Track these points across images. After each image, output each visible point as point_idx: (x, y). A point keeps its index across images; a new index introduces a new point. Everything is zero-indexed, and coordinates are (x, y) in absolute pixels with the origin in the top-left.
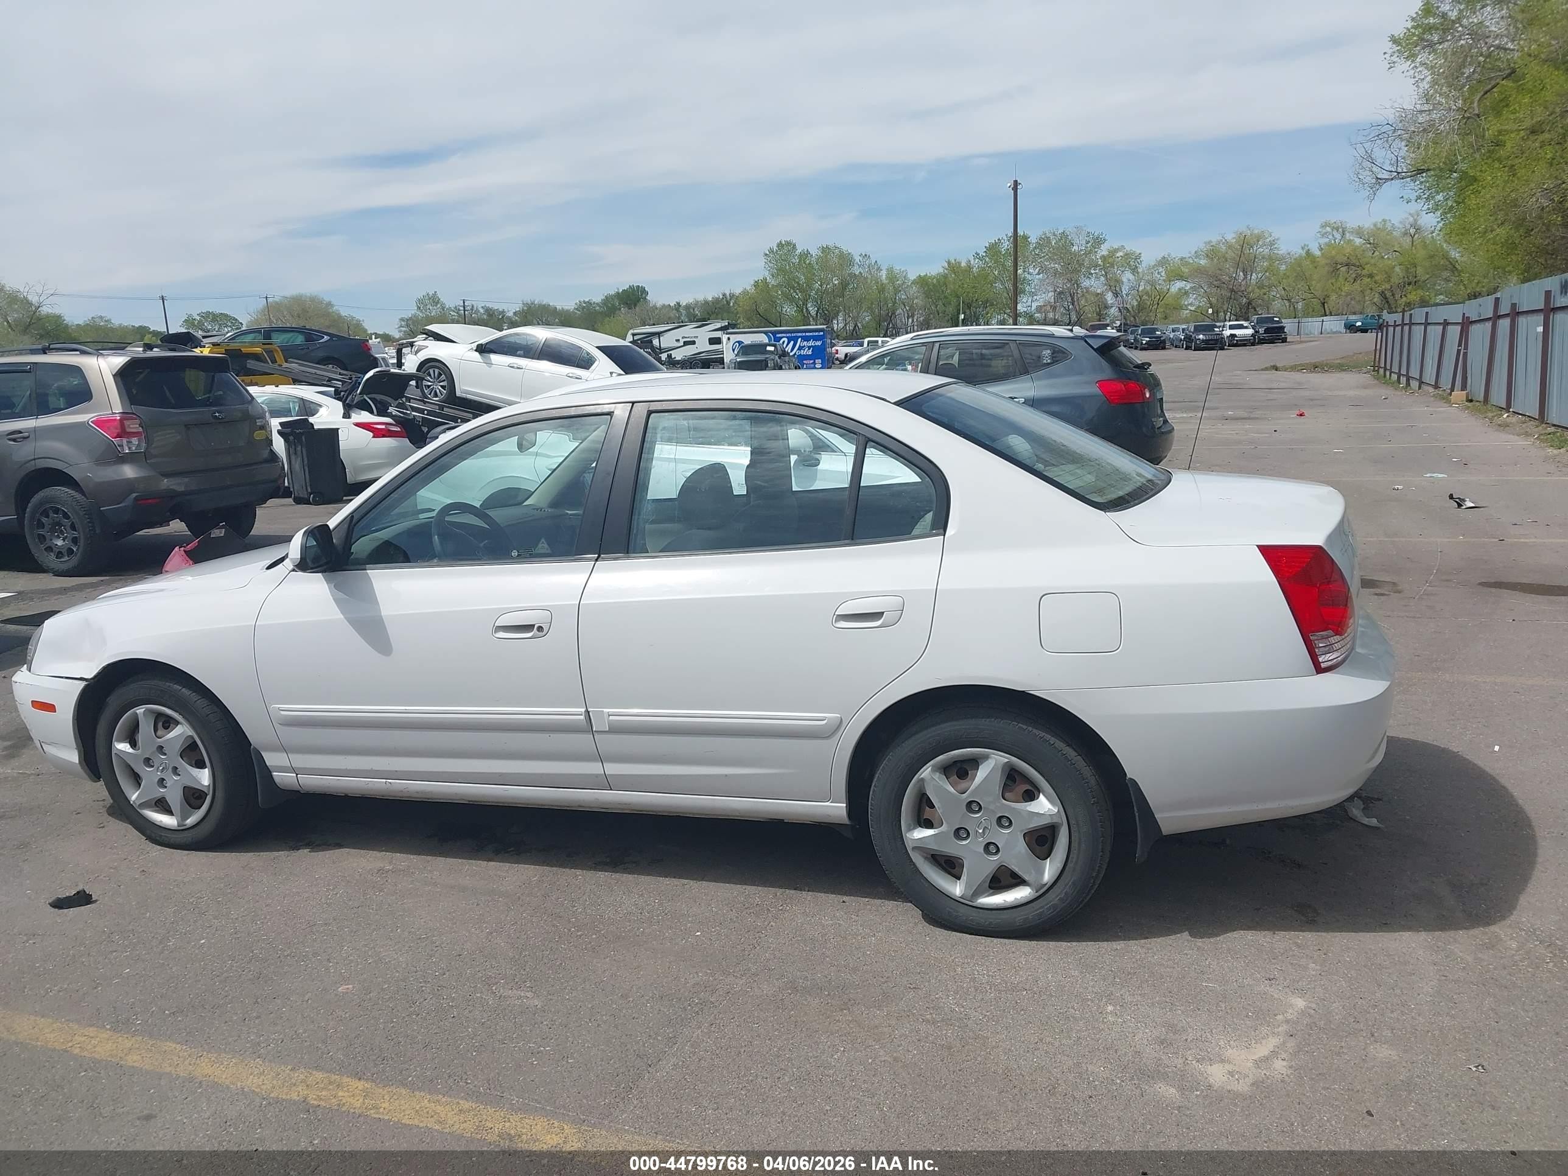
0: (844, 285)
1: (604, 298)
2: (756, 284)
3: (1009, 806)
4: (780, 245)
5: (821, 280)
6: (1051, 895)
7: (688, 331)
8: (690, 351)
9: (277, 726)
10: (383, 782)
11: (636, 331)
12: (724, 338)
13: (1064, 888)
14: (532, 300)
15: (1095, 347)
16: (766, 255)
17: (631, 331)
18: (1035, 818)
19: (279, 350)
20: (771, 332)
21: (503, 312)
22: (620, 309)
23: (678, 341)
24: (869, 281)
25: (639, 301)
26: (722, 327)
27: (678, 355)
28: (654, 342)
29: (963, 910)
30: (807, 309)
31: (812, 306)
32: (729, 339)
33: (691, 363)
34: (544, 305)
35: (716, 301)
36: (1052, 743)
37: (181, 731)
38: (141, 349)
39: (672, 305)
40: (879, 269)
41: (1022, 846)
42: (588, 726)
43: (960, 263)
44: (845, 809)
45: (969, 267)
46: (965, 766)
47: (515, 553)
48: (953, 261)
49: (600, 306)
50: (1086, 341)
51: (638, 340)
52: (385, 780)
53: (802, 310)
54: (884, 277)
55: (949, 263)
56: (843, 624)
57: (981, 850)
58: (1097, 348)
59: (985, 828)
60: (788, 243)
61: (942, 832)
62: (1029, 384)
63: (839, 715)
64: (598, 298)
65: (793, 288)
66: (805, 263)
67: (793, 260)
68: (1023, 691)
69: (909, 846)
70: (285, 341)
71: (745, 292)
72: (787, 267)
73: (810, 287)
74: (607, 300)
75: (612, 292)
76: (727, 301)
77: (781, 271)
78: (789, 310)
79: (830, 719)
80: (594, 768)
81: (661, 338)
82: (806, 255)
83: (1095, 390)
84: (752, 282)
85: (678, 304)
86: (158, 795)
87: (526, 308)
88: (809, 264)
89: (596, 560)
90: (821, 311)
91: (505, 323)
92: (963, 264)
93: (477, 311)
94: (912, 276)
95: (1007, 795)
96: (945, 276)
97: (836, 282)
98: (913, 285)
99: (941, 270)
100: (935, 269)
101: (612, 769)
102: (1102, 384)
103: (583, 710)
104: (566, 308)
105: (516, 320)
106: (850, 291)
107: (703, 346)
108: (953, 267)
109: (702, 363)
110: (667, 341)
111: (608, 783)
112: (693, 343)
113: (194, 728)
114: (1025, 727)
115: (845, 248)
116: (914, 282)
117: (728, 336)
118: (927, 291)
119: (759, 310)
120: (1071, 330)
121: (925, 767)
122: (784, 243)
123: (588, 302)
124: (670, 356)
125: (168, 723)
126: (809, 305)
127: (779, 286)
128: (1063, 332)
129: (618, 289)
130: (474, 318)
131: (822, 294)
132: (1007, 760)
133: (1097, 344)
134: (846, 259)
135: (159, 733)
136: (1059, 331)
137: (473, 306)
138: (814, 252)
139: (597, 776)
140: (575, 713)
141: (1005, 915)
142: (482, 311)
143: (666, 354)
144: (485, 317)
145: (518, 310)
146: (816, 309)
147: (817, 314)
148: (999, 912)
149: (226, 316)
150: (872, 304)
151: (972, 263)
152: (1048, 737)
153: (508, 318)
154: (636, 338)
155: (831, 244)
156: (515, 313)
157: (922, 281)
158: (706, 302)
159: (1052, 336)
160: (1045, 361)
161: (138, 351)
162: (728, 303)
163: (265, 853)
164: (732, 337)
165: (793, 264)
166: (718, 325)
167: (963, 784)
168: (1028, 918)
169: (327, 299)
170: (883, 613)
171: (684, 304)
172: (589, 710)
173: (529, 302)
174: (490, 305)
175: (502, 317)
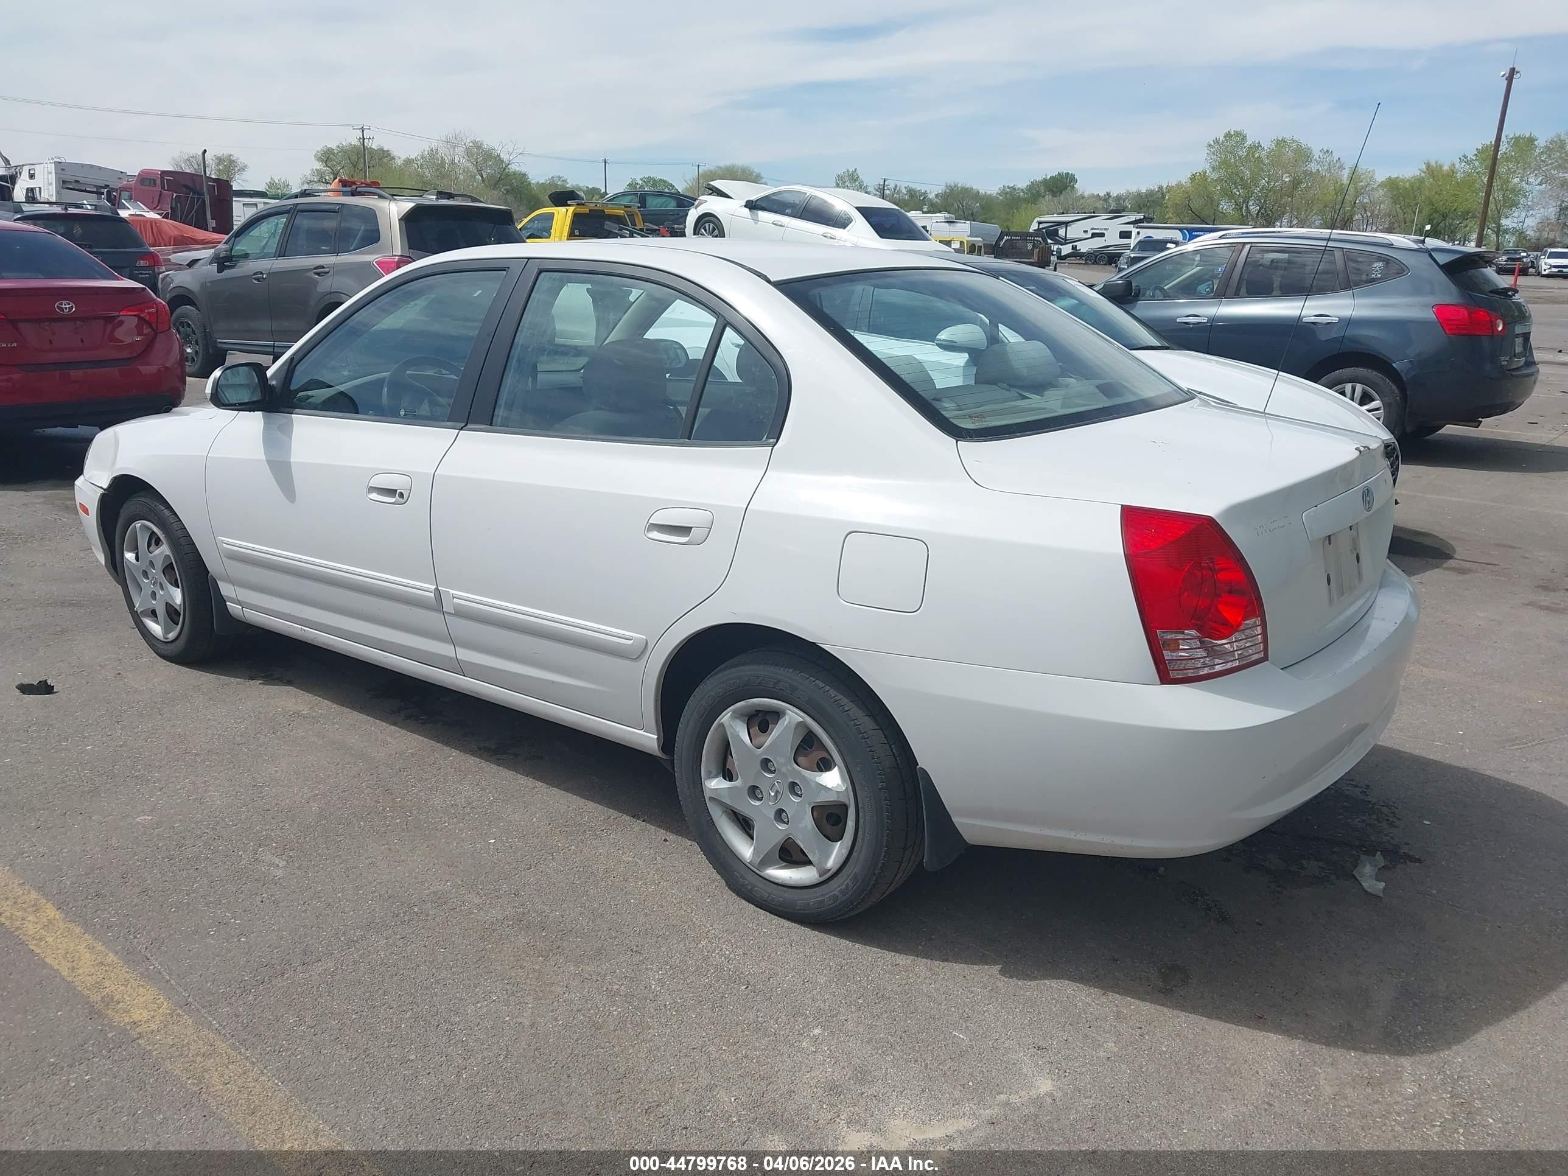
0: (1296, 183)
1: (1029, 183)
2: (1193, 178)
3: (799, 773)
4: (1228, 136)
5: (1269, 176)
6: (834, 884)
7: (1099, 223)
8: (1097, 244)
9: (224, 558)
10: (298, 628)
11: (1042, 219)
12: (1135, 231)
13: (847, 879)
14: (956, 183)
15: (1441, 264)
16: (1210, 145)
17: (1038, 219)
18: (823, 791)
19: (639, 214)
20: (1187, 229)
21: (925, 193)
22: (1044, 197)
23: (1086, 232)
24: (1327, 181)
25: (1066, 188)
26: (1136, 220)
27: (1084, 247)
28: (1060, 232)
29: (751, 878)
30: (1247, 207)
31: (1253, 205)
32: (1138, 233)
33: (1096, 256)
34: (967, 189)
35: (1151, 193)
36: (847, 709)
37: (164, 550)
38: (435, 197)
39: (1102, 195)
40: (1341, 168)
41: (808, 821)
42: (438, 603)
43: (1441, 166)
44: (656, 741)
45: (1453, 171)
46: (768, 718)
47: (402, 413)
48: (1433, 164)
49: (1024, 193)
50: (1431, 256)
51: (1043, 228)
52: (300, 627)
53: (1241, 209)
54: (1345, 176)
55: (1428, 165)
56: (655, 535)
57: (772, 816)
58: (1443, 265)
59: (777, 792)
60: (1238, 134)
61: (736, 787)
62: (1350, 301)
63: (644, 637)
64: (1023, 184)
65: (1235, 183)
66: (1253, 156)
67: (1240, 153)
68: (815, 643)
69: (707, 795)
70: (658, 206)
71: (1179, 185)
72: (1232, 160)
73: (1255, 180)
74: (1033, 185)
75: (1039, 178)
76: (1162, 194)
77: (1224, 164)
78: (1226, 206)
79: (637, 639)
80: (446, 650)
81: (1068, 228)
82: (1257, 147)
83: (1430, 315)
84: (1189, 175)
85: (1108, 194)
86: (151, 607)
87: (948, 191)
88: (1259, 157)
89: (461, 429)
90: (1263, 211)
91: (926, 205)
92: (1446, 168)
93: (900, 191)
94: (1381, 177)
95: (801, 759)
96: (1421, 181)
97: (1287, 180)
98: (1379, 188)
99: (1418, 173)
100: (1409, 171)
101: (464, 654)
102: (1440, 310)
103: (434, 587)
104: (989, 193)
105: (937, 202)
106: (1302, 191)
107: (1112, 239)
108: (1433, 171)
109: (1108, 257)
110: (1073, 232)
111: (460, 668)
112: (1102, 235)
113: (172, 551)
114: (821, 685)
115: (1304, 142)
116: (1382, 185)
117: (1138, 230)
118: (1395, 195)
119: (1192, 205)
120: (1423, 242)
121: (725, 712)
122: (1232, 133)
123: (1012, 187)
124: (1074, 248)
125: (157, 541)
126: (1250, 204)
127: (1219, 180)
128: (1409, 244)
129: (1046, 175)
130: (896, 198)
131: (1267, 191)
132: (802, 720)
133: (1443, 259)
134: (1303, 154)
135: (151, 549)
136: (1398, 240)
137: (896, 186)
138: (1267, 144)
139: (451, 658)
140: (425, 588)
141: (789, 895)
142: (904, 191)
143: (1071, 245)
144: (907, 197)
145: (940, 192)
146: (1258, 208)
147: (1258, 214)
148: (785, 889)
149: (665, 182)
150: (1325, 207)
151: (1457, 166)
152: (845, 701)
153: (931, 200)
154: (1041, 226)
155: (1288, 136)
156: (937, 196)
157: (1392, 184)
158: (1139, 194)
159: (1390, 246)
160: (1373, 276)
161: (431, 199)
162: (1163, 196)
163: (225, 678)
164: (1142, 231)
165: (1240, 157)
166: (1133, 218)
167: (761, 738)
168: (809, 904)
169: (757, 170)
170: (691, 528)
171: (1115, 195)
172: (440, 588)
173: (953, 185)
174: (913, 186)
175: (924, 198)
